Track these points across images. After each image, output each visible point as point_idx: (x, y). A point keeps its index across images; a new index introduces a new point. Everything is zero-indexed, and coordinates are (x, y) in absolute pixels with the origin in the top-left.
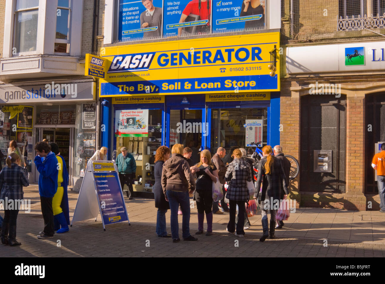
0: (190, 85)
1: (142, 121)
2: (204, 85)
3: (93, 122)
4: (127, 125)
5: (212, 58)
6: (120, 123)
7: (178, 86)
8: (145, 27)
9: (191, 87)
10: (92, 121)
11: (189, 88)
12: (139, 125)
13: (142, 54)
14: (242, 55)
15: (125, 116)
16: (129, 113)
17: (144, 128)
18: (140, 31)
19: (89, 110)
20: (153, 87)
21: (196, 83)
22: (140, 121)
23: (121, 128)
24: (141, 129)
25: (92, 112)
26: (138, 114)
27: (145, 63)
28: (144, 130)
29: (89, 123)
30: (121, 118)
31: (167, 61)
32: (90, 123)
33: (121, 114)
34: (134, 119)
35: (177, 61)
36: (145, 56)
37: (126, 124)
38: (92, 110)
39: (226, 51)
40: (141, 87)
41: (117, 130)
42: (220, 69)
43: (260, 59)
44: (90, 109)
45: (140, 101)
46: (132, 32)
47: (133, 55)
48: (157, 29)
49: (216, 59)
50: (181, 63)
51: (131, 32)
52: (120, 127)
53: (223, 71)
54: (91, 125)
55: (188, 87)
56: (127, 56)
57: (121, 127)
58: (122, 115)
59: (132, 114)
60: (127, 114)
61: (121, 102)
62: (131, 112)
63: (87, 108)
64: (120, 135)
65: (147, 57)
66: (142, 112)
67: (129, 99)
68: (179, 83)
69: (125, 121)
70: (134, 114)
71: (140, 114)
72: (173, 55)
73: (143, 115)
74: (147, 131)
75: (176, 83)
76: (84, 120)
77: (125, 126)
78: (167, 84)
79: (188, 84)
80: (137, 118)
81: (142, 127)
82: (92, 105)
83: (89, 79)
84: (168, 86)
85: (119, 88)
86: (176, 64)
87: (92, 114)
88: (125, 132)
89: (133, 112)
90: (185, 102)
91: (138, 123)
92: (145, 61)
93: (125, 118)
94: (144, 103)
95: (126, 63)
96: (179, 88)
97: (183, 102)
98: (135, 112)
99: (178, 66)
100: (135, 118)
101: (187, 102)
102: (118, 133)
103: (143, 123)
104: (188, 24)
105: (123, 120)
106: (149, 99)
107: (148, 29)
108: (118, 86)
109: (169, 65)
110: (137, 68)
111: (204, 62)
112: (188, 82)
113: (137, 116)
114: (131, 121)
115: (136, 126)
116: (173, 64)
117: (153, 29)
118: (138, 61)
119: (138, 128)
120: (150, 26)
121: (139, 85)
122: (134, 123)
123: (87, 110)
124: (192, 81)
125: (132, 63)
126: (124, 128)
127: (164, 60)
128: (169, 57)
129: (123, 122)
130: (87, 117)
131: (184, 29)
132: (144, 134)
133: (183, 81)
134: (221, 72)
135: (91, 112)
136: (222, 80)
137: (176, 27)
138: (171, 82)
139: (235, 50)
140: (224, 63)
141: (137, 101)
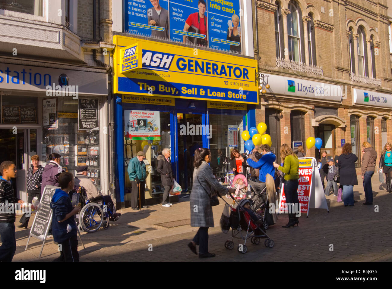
0: (204, 92)
1: (154, 123)
2: (214, 94)
3: (94, 122)
4: (139, 127)
5: (219, 71)
6: (130, 124)
7: (194, 91)
8: (153, 25)
9: (205, 93)
10: (92, 121)
11: (204, 94)
12: (151, 127)
13: (163, 54)
14: (238, 72)
15: (135, 116)
16: (139, 113)
17: (156, 130)
18: (148, 27)
19: (88, 108)
20: (173, 89)
21: (209, 90)
22: (151, 124)
23: (132, 131)
24: (153, 131)
25: (92, 110)
26: (149, 115)
27: (165, 63)
28: (156, 132)
29: (88, 123)
30: (131, 119)
31: (185, 65)
32: (90, 123)
33: (131, 115)
34: (145, 121)
35: (193, 68)
36: (166, 56)
37: (137, 126)
38: (92, 108)
39: (228, 67)
40: (162, 88)
41: (128, 133)
42: (225, 81)
43: (248, 78)
44: (89, 106)
45: (151, 102)
46: (140, 26)
47: (154, 53)
48: (164, 30)
49: (221, 73)
50: (196, 71)
51: (138, 25)
52: (130, 128)
53: (226, 83)
54: (91, 126)
55: (202, 93)
56: (147, 52)
57: (132, 129)
58: (133, 116)
59: (142, 115)
60: (138, 115)
61: (131, 101)
62: (142, 113)
63: (84, 104)
64: (131, 138)
65: (167, 58)
66: (153, 114)
67: (139, 99)
68: (196, 89)
69: (136, 123)
70: (145, 115)
71: (151, 116)
72: (190, 61)
73: (155, 117)
74: (160, 134)
75: (193, 89)
76: (80, 120)
77: (136, 128)
78: (186, 88)
79: (202, 91)
80: (149, 120)
81: (154, 130)
82: (91, 101)
83: (101, 70)
84: (187, 90)
85: (139, 85)
86: (192, 70)
87: (91, 112)
88: (136, 135)
89: (143, 113)
90: (193, 106)
91: (149, 125)
92: (166, 62)
93: (136, 119)
94: (155, 104)
95: (146, 59)
96: (196, 94)
97: (191, 106)
98: (146, 114)
99: (194, 72)
100: (147, 119)
101: (194, 107)
102: (128, 136)
103: (155, 125)
104: (191, 34)
105: (133, 121)
106: (160, 100)
107: (156, 28)
108: (139, 83)
109: (187, 70)
110: (158, 67)
111: (213, 73)
112: (202, 89)
113: (148, 117)
114: (142, 123)
115: (148, 128)
116: (190, 70)
117: (160, 29)
118: (158, 61)
119: (150, 131)
120: (157, 25)
121: (160, 85)
122: (145, 125)
123: (85, 107)
124: (205, 88)
125: (153, 61)
126: (135, 131)
127: (183, 65)
128: (187, 63)
129: (134, 124)
130: (86, 116)
131: (188, 37)
132: (156, 137)
133: (199, 87)
134: (225, 84)
135: (90, 110)
136: (226, 91)
137: (181, 34)
138: (189, 87)
139: (234, 68)
140: (226, 77)
141: (148, 101)
